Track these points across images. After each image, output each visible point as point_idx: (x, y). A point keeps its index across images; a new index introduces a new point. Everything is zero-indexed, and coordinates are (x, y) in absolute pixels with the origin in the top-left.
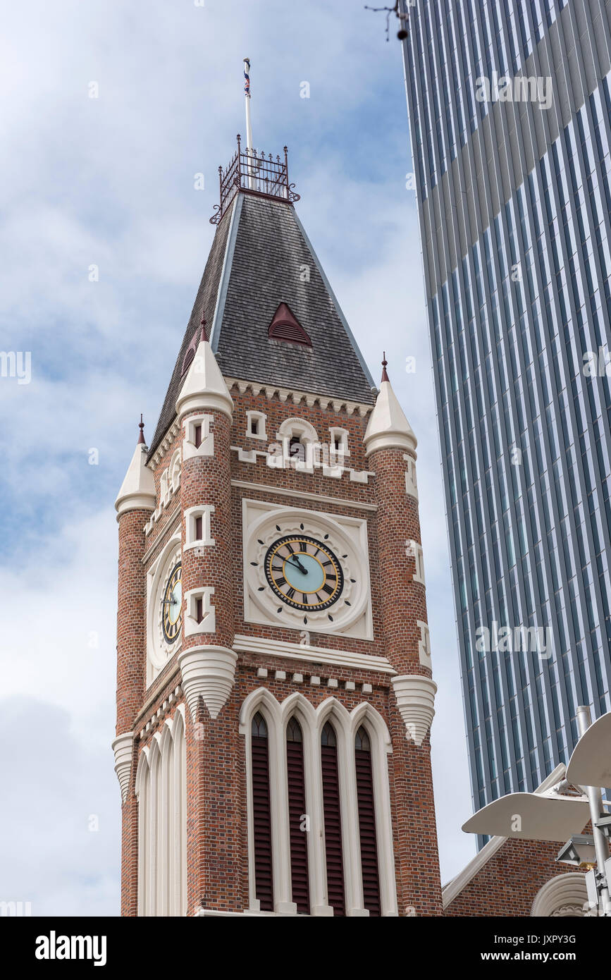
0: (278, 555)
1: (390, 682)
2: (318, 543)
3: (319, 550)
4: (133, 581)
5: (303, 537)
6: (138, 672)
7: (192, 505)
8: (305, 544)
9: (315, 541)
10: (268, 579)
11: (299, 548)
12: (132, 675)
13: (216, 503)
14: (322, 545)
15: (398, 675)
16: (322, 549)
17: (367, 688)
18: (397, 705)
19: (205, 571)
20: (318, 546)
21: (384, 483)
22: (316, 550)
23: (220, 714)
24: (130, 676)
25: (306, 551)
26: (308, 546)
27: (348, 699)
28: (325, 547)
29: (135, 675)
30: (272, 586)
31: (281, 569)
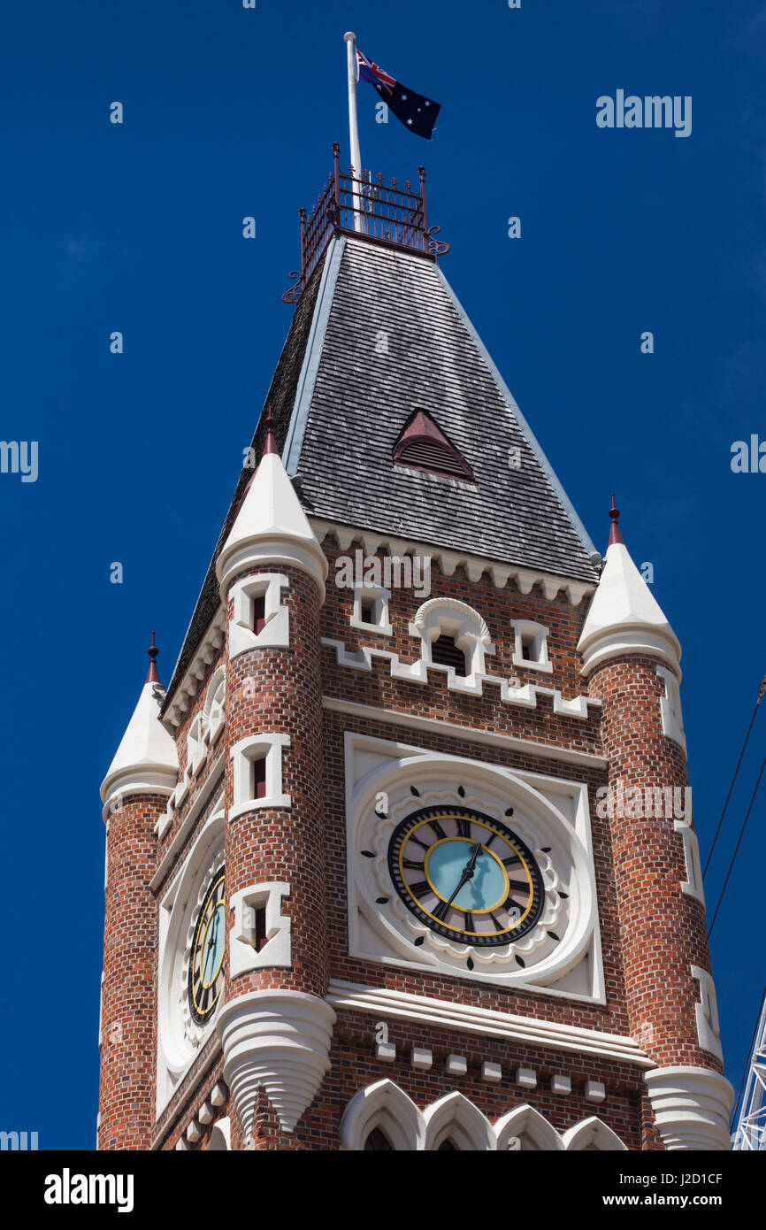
0: (413, 839)
1: (641, 1080)
2: (493, 822)
3: (494, 835)
4: (134, 922)
5: (463, 810)
6: (140, 1088)
7: (246, 734)
8: (467, 824)
9: (486, 818)
10: (395, 883)
11: (457, 831)
12: (128, 1095)
13: (292, 731)
14: (500, 826)
15: (656, 1067)
16: (500, 833)
17: (596, 1092)
18: (656, 1123)
19: (272, 853)
20: (494, 829)
21: (620, 717)
22: (489, 835)
23: (300, 1123)
24: (125, 1096)
25: (469, 837)
26: (473, 828)
27: (559, 1109)
28: (507, 831)
29: (134, 1094)
30: (403, 897)
31: (420, 866)
